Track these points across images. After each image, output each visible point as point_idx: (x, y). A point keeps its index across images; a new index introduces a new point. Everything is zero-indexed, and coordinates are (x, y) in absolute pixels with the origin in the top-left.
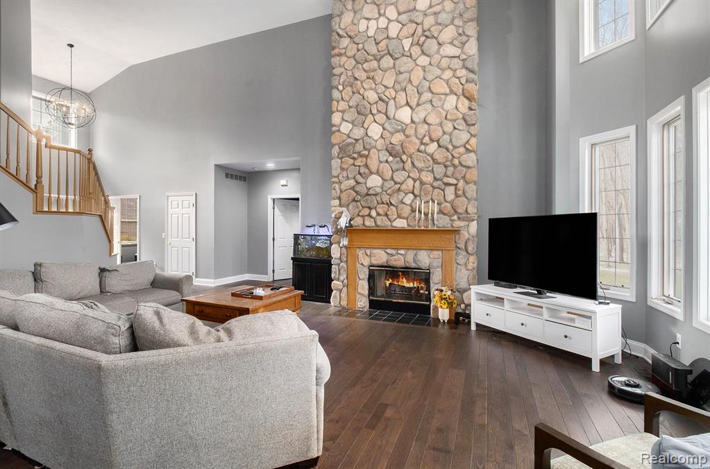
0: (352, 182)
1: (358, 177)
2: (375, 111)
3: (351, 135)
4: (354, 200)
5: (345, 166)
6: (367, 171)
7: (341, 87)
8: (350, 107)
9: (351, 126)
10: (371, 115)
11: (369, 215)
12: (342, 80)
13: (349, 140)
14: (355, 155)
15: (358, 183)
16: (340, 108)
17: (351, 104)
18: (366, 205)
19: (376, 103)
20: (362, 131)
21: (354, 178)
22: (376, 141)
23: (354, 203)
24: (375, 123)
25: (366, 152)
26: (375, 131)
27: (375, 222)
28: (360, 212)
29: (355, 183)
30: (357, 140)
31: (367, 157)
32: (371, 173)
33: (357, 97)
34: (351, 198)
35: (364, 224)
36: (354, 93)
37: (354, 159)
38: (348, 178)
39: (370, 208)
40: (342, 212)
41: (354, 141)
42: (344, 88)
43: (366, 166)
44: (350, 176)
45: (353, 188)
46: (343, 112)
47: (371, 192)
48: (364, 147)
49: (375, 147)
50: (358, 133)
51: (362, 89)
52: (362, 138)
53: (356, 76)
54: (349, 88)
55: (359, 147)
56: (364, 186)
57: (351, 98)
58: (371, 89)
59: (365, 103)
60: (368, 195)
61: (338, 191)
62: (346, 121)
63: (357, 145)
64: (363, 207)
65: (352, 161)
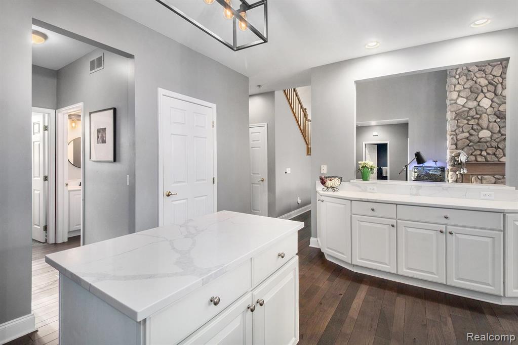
0: (467, 135)
1: (472, 131)
2: (485, 90)
3: (466, 105)
4: (468, 145)
5: (461, 125)
6: (479, 127)
7: (457, 77)
8: (464, 88)
9: (465, 100)
10: (482, 93)
11: (481, 155)
12: (458, 72)
13: (465, 109)
14: (470, 118)
15: (471, 135)
16: (456, 89)
17: (465, 86)
18: (478, 148)
19: (487, 86)
20: (475, 103)
21: (468, 132)
22: (486, 109)
23: (469, 148)
24: (485, 98)
25: (478, 116)
26: (486, 103)
27: (485, 158)
28: (473, 152)
29: (469, 135)
30: (470, 109)
31: (478, 119)
32: (482, 129)
33: (470, 83)
34: (466, 144)
35: (476, 160)
36: (468, 80)
37: (468, 120)
38: (463, 132)
39: (481, 151)
40: (460, 154)
41: (468, 109)
42: (460, 77)
43: (478, 124)
44: (465, 130)
45: (467, 138)
46: (459, 92)
47: (482, 140)
48: (476, 113)
49: (486, 113)
50: (472, 104)
51: (475, 77)
52: (475, 108)
53: (470, 69)
54: (464, 77)
55: (472, 113)
56: (477, 136)
57: (465, 83)
58: (482, 77)
59: (478, 86)
60: (479, 142)
61: (455, 140)
62: (462, 97)
63: (471, 112)
64: (475, 150)
65: (467, 122)
